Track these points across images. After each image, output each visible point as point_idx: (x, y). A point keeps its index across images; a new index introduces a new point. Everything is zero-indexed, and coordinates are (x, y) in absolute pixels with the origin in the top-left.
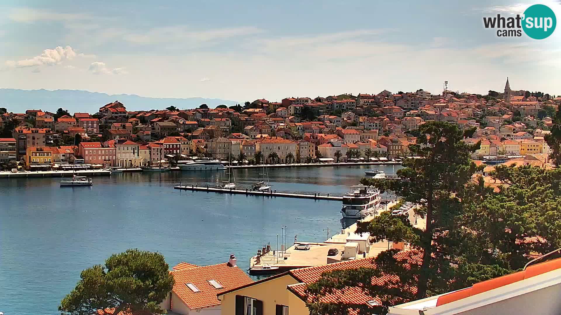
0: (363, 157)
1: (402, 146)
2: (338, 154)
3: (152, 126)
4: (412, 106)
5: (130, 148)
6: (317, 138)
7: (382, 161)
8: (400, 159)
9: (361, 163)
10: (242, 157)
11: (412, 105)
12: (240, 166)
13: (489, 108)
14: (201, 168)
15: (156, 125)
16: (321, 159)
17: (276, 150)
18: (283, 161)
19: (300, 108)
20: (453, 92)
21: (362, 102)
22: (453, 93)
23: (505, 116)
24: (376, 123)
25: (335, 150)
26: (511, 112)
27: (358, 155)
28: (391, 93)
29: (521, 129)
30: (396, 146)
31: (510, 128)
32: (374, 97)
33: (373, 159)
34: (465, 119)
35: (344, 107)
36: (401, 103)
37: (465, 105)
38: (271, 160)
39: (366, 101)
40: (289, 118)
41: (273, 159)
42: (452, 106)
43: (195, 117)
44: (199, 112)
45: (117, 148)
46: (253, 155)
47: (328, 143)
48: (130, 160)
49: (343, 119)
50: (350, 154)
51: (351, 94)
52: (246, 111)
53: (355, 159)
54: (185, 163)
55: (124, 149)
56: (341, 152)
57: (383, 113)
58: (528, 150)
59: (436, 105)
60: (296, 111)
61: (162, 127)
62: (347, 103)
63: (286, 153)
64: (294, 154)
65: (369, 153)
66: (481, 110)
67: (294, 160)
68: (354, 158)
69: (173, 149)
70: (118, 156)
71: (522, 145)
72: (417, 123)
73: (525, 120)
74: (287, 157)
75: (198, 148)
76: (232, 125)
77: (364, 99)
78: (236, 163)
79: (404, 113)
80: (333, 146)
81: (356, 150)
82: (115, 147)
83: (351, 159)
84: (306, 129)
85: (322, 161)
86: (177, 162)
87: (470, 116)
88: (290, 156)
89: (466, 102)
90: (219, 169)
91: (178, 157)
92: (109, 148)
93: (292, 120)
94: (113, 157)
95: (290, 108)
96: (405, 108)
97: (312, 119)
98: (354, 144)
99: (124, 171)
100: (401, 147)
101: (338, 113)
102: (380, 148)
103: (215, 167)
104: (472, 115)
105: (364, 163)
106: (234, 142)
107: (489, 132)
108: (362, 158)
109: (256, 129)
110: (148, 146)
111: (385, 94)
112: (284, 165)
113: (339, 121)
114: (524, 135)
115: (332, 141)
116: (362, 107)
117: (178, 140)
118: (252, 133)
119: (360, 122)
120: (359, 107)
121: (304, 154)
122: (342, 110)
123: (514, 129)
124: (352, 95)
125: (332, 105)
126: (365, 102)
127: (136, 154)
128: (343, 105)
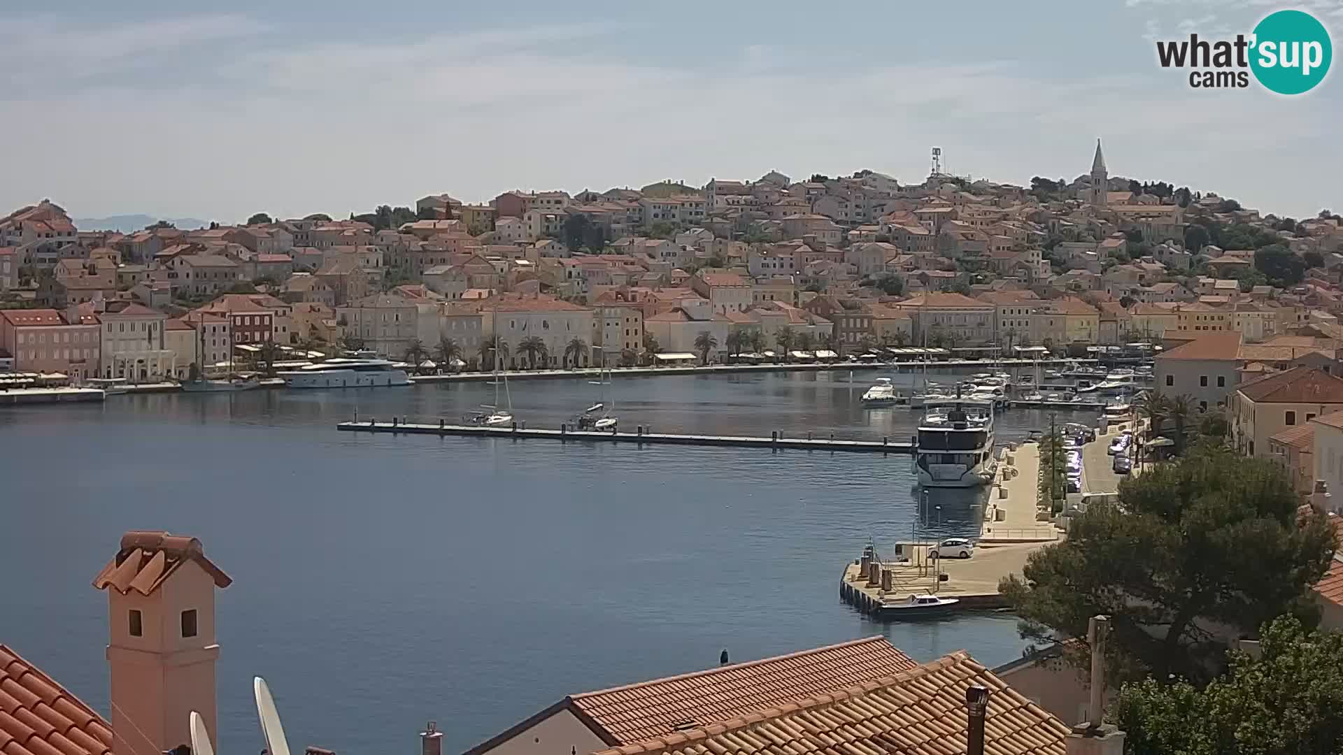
0: (771, 350)
1: (871, 319)
2: (704, 343)
3: (167, 267)
4: (858, 214)
5: (138, 326)
6: (634, 298)
7: (823, 360)
8: (873, 353)
9: (771, 366)
10: (448, 350)
11: (858, 210)
12: (447, 377)
13: (1062, 222)
14: (345, 381)
15: (182, 263)
16: (662, 356)
17: (536, 332)
18: (555, 363)
19: (558, 218)
20: (957, 178)
21: (720, 203)
22: (957, 181)
23: (1109, 243)
24: (782, 259)
25: (695, 329)
26: (1119, 231)
27: (756, 343)
28: (789, 179)
29: (1159, 277)
30: (855, 319)
31: (1133, 274)
32: (751, 189)
33: (798, 354)
34: (1009, 248)
35: (674, 216)
36: (826, 204)
37: (996, 212)
38: (523, 359)
39: (733, 202)
40: (537, 246)
41: (532, 357)
42: (965, 215)
43: (275, 244)
44: (286, 229)
45: (104, 326)
46: (475, 343)
47: (676, 310)
48: (140, 361)
49: (684, 248)
50: (737, 340)
51: (682, 182)
52: (410, 227)
53: (752, 356)
54: (300, 368)
55: (122, 329)
56: (714, 335)
57: (785, 232)
58: (1197, 328)
59: (924, 210)
60: (548, 227)
61: (198, 270)
62: (683, 205)
63: (565, 337)
64: (587, 340)
65: (787, 340)
66: (1043, 225)
67: (586, 358)
68: (750, 352)
69: (253, 328)
70: (108, 347)
71: (1180, 317)
72: (888, 259)
73: (1161, 252)
74: (568, 351)
75: (314, 327)
76: (384, 264)
77: (725, 195)
78: (432, 368)
79: (843, 232)
80: (690, 319)
81: (750, 331)
82: (100, 322)
83: (740, 355)
84: (593, 274)
85: (662, 362)
86: (270, 364)
87: (1020, 241)
88: (577, 346)
89: (996, 204)
90: (392, 383)
91: (270, 353)
92: (81, 326)
93: (544, 251)
94: (92, 352)
95: (530, 218)
96: (839, 219)
97: (598, 248)
98: (744, 312)
99: (130, 392)
100: (869, 323)
101: (663, 231)
102: (814, 324)
103: (381, 378)
104: (1023, 239)
105: (779, 366)
106: (422, 308)
107: (1085, 284)
108: (770, 354)
109: (457, 274)
110: (185, 318)
111: (776, 181)
112: (562, 372)
113: (675, 254)
114: (1172, 292)
115: (685, 304)
116: (724, 216)
117: (259, 303)
118: (451, 287)
119: (729, 257)
120: (716, 215)
121: (614, 341)
122: (673, 223)
123: (1142, 277)
124: (685, 184)
125: (640, 210)
126: (729, 204)
127: (156, 343)
128: (673, 211)
